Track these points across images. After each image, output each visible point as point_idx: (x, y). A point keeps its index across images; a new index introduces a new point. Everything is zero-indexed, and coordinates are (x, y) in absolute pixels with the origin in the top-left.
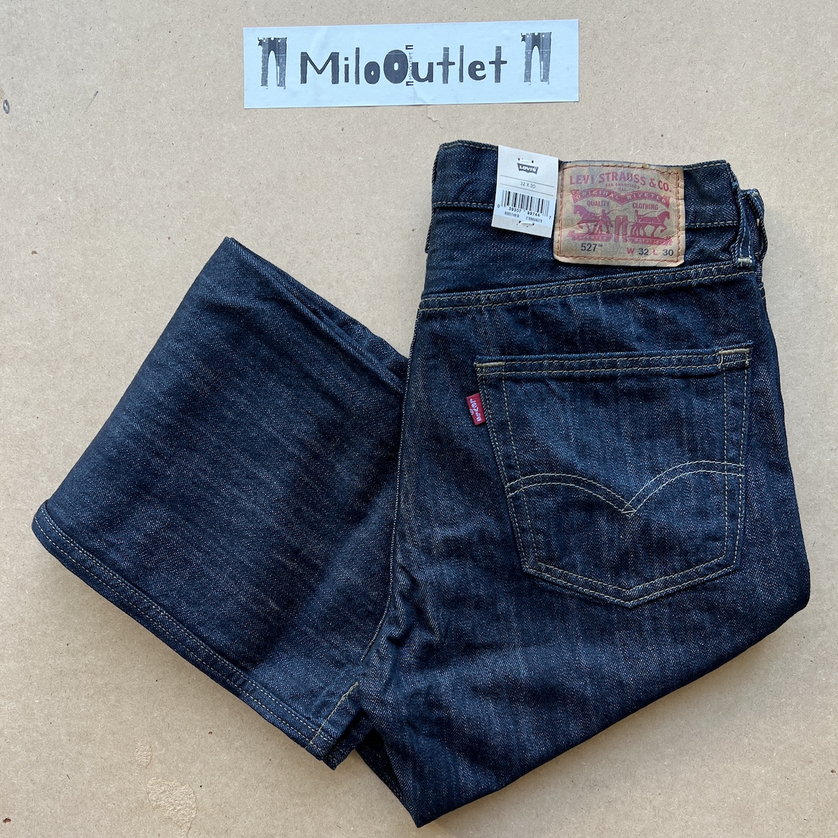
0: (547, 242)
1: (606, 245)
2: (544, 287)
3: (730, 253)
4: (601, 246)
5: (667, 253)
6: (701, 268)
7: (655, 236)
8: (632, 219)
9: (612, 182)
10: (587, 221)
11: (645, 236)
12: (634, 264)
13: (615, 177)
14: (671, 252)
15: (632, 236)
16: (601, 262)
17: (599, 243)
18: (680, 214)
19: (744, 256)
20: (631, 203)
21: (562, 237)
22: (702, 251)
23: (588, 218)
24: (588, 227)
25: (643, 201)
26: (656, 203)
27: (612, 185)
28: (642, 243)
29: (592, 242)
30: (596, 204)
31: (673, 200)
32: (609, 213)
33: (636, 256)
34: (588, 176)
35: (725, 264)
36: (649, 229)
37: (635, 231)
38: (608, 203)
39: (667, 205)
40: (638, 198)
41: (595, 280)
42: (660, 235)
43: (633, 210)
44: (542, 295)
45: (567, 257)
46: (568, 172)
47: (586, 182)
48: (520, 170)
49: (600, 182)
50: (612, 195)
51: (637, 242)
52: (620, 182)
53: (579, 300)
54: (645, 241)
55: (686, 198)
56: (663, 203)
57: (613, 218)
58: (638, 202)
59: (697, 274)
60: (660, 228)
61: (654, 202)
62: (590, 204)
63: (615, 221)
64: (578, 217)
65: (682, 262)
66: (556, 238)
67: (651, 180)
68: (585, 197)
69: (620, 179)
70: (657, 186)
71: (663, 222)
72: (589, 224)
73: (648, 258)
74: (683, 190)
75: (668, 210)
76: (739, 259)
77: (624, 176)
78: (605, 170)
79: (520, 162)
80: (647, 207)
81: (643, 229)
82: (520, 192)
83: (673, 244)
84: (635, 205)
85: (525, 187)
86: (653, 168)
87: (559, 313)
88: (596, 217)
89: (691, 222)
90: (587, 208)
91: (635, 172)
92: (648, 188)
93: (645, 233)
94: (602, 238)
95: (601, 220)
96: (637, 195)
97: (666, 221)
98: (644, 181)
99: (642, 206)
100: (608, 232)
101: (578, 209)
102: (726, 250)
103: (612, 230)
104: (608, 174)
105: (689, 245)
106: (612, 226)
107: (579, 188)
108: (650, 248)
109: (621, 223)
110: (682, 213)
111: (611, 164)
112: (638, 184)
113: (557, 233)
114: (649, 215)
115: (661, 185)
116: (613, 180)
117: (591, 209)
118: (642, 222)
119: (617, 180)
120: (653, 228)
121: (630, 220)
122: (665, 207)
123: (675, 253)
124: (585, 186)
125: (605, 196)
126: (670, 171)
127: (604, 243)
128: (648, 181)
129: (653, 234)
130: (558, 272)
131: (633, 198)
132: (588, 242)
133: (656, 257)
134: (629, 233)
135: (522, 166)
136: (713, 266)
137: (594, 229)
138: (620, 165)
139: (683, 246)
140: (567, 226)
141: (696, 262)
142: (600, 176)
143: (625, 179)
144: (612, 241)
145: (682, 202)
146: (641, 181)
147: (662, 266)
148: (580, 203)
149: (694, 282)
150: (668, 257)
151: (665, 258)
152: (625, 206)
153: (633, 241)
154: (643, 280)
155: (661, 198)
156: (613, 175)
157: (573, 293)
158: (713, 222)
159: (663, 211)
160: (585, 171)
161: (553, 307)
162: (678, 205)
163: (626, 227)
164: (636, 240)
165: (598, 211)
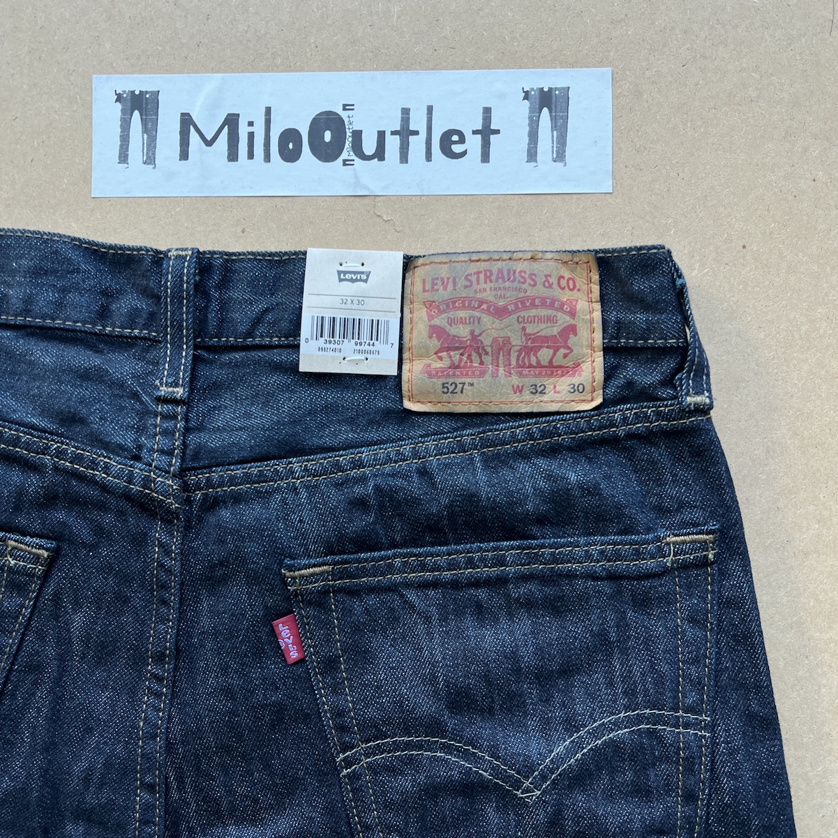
0: (391, 383)
1: (479, 384)
2: (391, 449)
3: (675, 387)
4: (472, 385)
5: (576, 389)
6: (630, 410)
7: (555, 364)
8: (517, 341)
9: (485, 286)
10: (449, 349)
11: (539, 365)
12: (524, 409)
13: (488, 278)
14: (581, 388)
15: (519, 366)
16: (473, 409)
17: (467, 380)
18: (595, 325)
19: (697, 394)
20: (515, 316)
21: (413, 373)
22: (630, 384)
23: (449, 344)
24: (450, 357)
25: (533, 312)
26: (555, 313)
27: (485, 290)
28: (535, 376)
29: (458, 381)
30: (462, 321)
31: (582, 305)
32: (480, 335)
33: (527, 396)
34: (448, 279)
35: (666, 406)
36: (545, 354)
37: (524, 358)
38: (479, 319)
39: (573, 314)
40: (525, 308)
41: (468, 435)
42: (564, 362)
43: (518, 327)
44: (388, 460)
45: (422, 403)
46: (419, 274)
47: (445, 289)
48: (341, 280)
49: (466, 287)
50: (484, 306)
51: (527, 376)
52: (497, 285)
53: (446, 465)
54: (540, 373)
55: (603, 300)
56: (565, 313)
57: (487, 341)
58: (525, 314)
59: (625, 420)
60: (563, 351)
61: (550, 312)
62: (451, 322)
63: (491, 346)
64: (435, 343)
65: (599, 401)
66: (405, 376)
67: (546, 276)
68: (444, 311)
69: (497, 281)
70: (555, 286)
71: (566, 341)
72: (452, 353)
73: (545, 398)
74: (598, 287)
75: (572, 322)
76: (688, 398)
77: (503, 275)
78: (474, 268)
79: (341, 269)
80: (540, 320)
81: (535, 355)
82: (339, 315)
83: (584, 374)
84: (521, 320)
85: (349, 306)
86: (549, 256)
87: (415, 486)
88: (462, 342)
89: (612, 337)
90: (448, 328)
91: (519, 266)
92: (541, 291)
93: (538, 362)
94: (473, 372)
95: (470, 346)
96: (525, 303)
97: (572, 340)
98: (533, 280)
99: (532, 320)
100: (482, 363)
101: (436, 331)
102: (669, 382)
103: (487, 359)
104: (478, 273)
105: (609, 374)
106: (487, 353)
107: (435, 298)
108: (549, 382)
109: (501, 349)
110: (598, 325)
111: (483, 257)
112: (524, 286)
113: (405, 367)
114: (543, 334)
115: (563, 283)
116: (485, 282)
117: (453, 331)
118: (534, 344)
119: (491, 281)
120: (551, 351)
121: (514, 343)
122: (568, 318)
123: (588, 388)
124: (443, 294)
125: (474, 309)
126: (576, 259)
127: (475, 381)
128: (541, 279)
129: (551, 362)
130: (413, 425)
131: (517, 308)
132: (451, 381)
133: (558, 397)
134: (514, 362)
135: (345, 273)
136: (649, 408)
137: (461, 360)
138: (496, 257)
139: (600, 376)
140: (420, 356)
141: (623, 400)
142: (466, 278)
143: (503, 278)
144: (488, 377)
145: (598, 306)
146: (529, 281)
147: (568, 410)
148: (437, 322)
149: (621, 431)
150: (577, 396)
151: (572, 397)
152: (506, 321)
153: (521, 375)
154: (541, 431)
155: (563, 304)
156: (485, 275)
157: (436, 455)
158: (646, 340)
159: (566, 324)
160: (444, 272)
161: (405, 476)
162: (591, 312)
163: (509, 354)
164: (526, 371)
165: (463, 332)
